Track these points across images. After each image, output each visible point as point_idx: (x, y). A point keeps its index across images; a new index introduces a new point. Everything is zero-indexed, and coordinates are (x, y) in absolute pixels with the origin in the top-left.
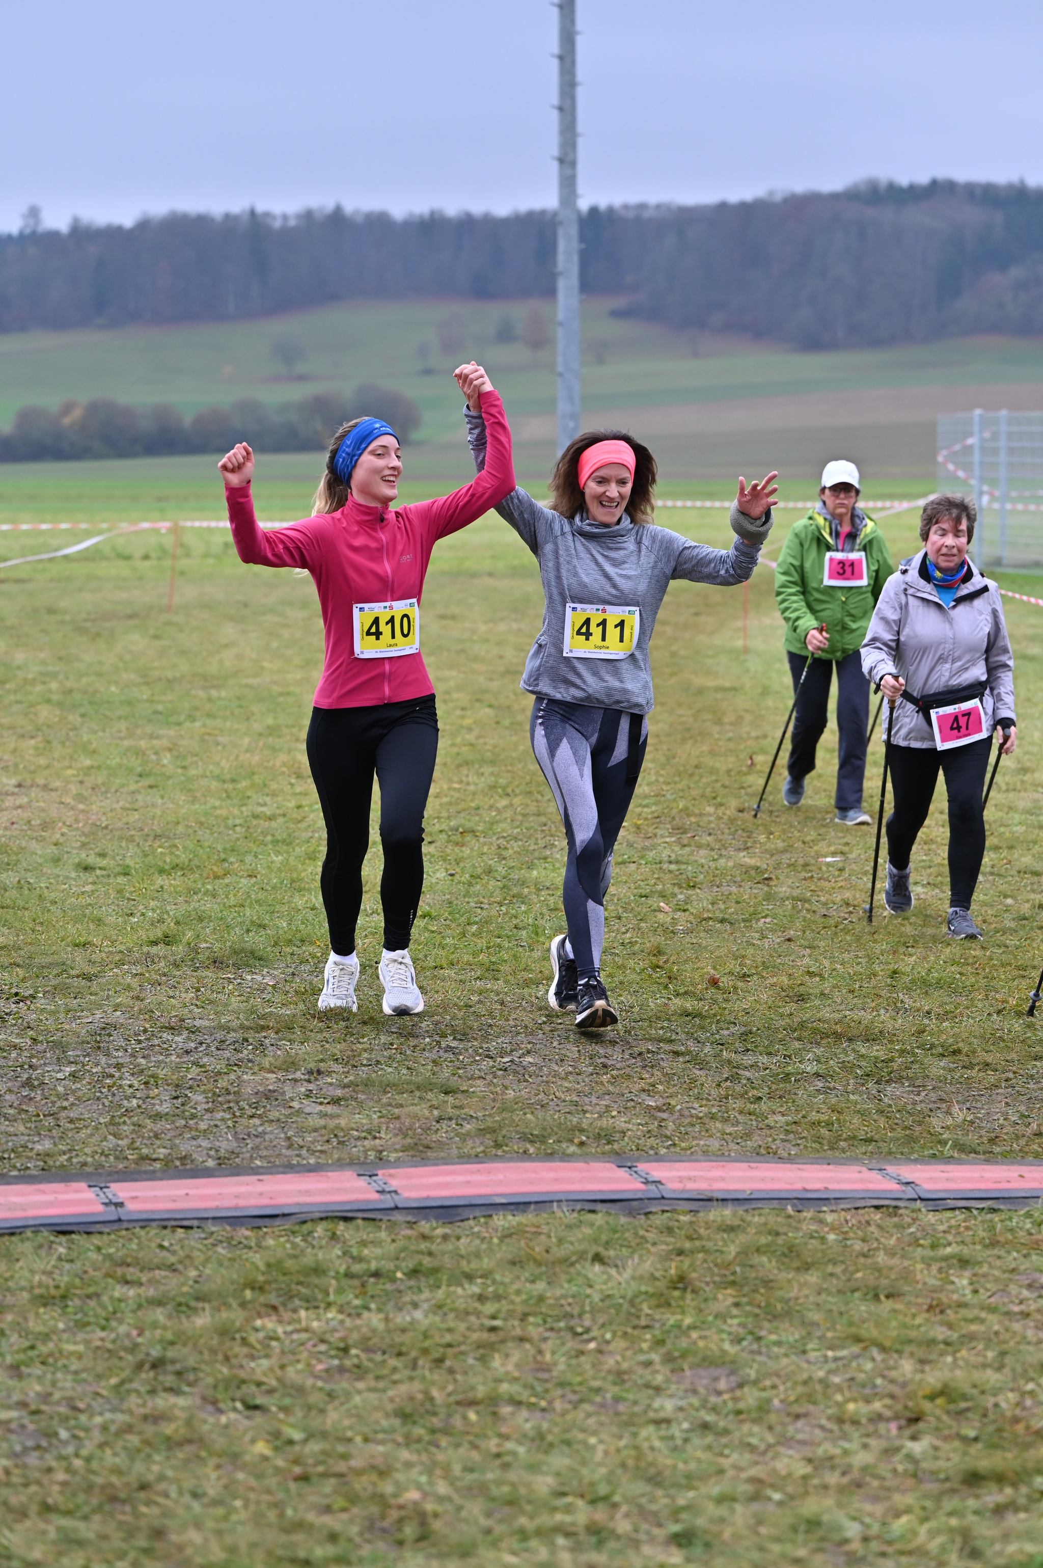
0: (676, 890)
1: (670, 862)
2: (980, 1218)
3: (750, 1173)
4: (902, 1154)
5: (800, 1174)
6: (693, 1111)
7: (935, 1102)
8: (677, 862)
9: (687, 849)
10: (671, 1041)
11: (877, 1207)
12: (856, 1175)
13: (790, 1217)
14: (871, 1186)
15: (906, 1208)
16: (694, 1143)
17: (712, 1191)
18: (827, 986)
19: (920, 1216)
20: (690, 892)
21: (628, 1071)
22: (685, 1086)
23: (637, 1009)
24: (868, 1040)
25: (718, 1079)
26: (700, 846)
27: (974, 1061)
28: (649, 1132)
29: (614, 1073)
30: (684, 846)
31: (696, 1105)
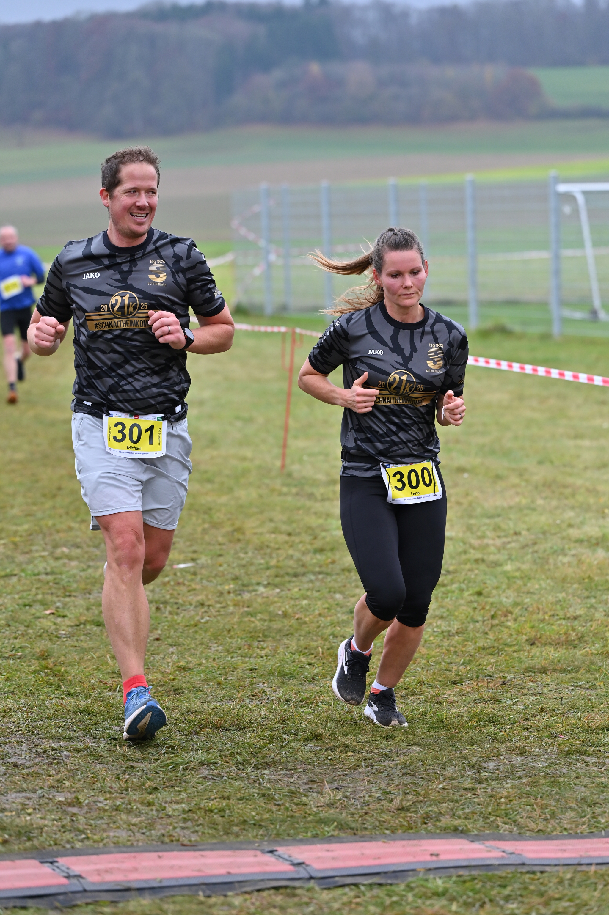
0: (55, 599)
1: (47, 574)
2: (368, 894)
3: (160, 862)
4: (289, 835)
5: (203, 861)
6: (100, 805)
7: (306, 784)
8: (52, 573)
9: (61, 562)
10: (70, 739)
11: (277, 888)
12: (252, 859)
13: (202, 903)
14: (268, 869)
15: (301, 888)
16: (105, 835)
17: (129, 881)
18: (196, 680)
19: (316, 896)
20: (67, 599)
21: (36, 769)
22: (88, 780)
23: (36, 710)
24: (240, 729)
25: (115, 772)
26: (70, 558)
27: (334, 743)
28: (63, 826)
29: (25, 771)
30: (57, 559)
31: (101, 799)
